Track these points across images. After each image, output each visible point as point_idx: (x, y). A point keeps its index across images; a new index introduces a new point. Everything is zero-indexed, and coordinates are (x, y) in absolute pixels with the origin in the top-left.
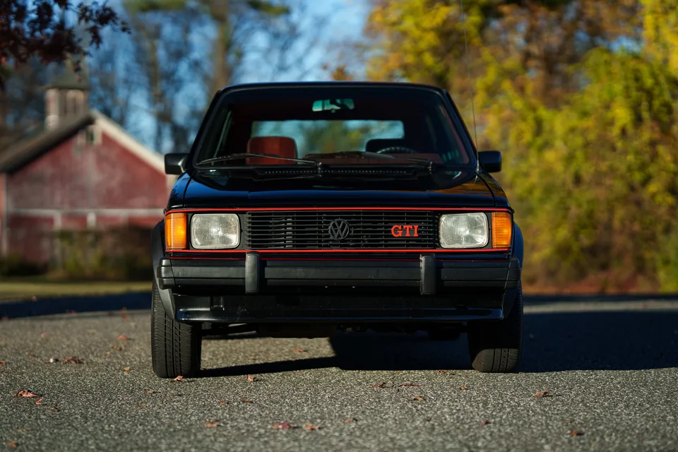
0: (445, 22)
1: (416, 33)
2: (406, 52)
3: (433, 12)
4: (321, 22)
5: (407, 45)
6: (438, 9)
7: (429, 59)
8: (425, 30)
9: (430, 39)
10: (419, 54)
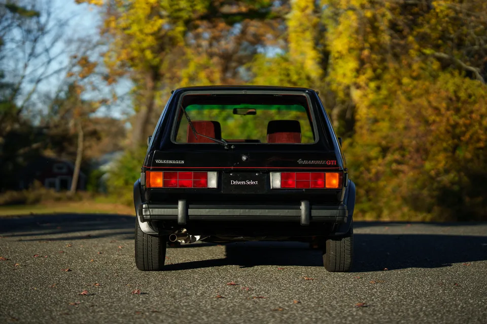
0: (160, 30)
1: (140, 36)
2: (133, 49)
3: (152, 22)
4: (62, 24)
5: (134, 44)
6: (155, 21)
7: (149, 54)
8: (147, 35)
9: (150, 41)
10: (142, 50)
